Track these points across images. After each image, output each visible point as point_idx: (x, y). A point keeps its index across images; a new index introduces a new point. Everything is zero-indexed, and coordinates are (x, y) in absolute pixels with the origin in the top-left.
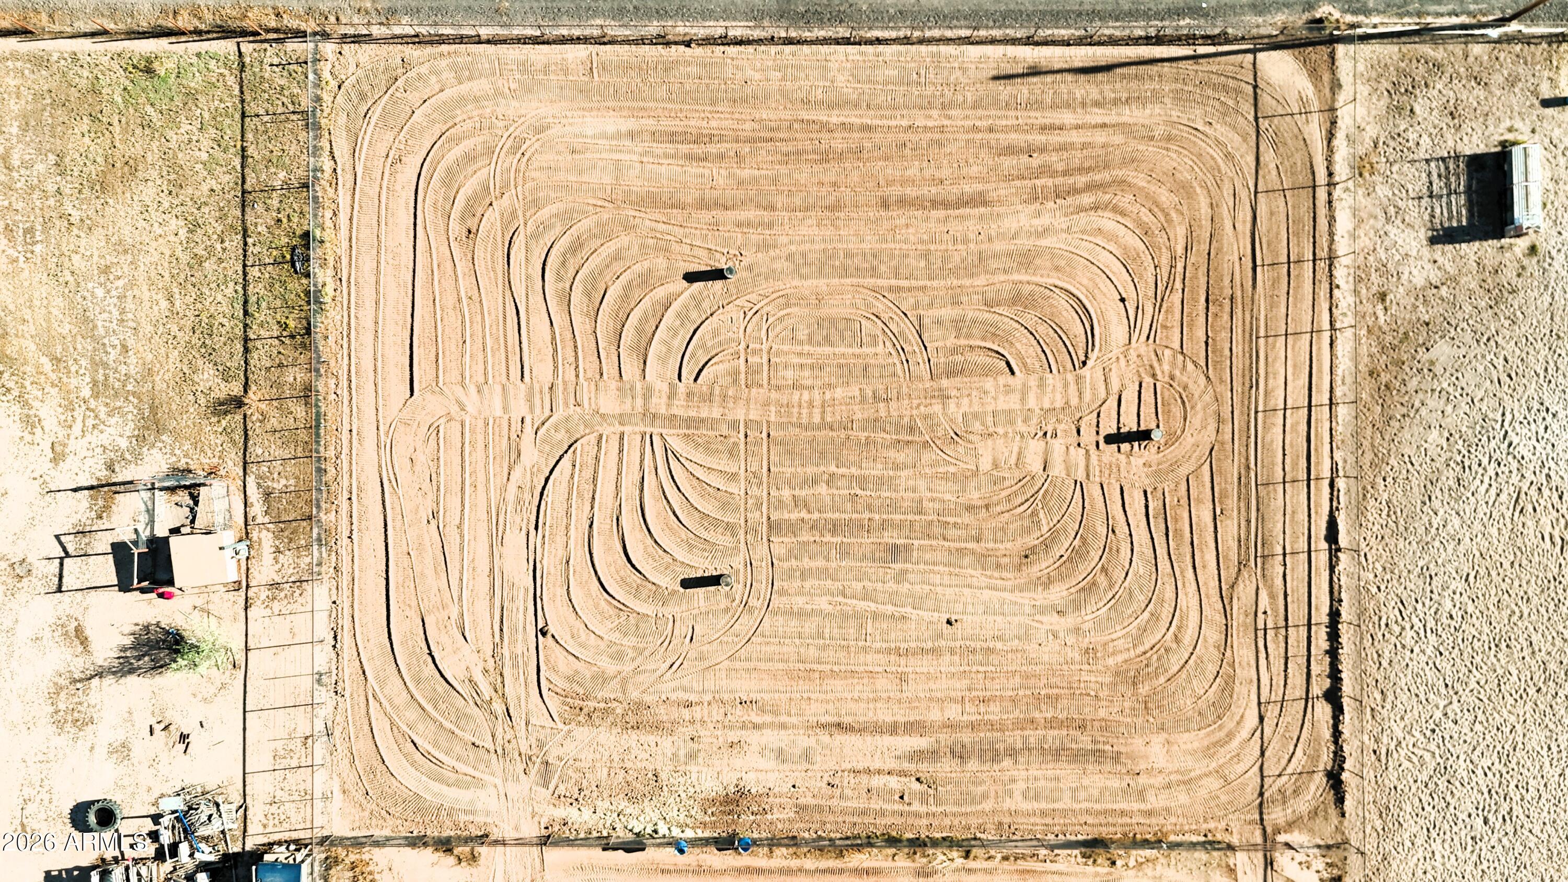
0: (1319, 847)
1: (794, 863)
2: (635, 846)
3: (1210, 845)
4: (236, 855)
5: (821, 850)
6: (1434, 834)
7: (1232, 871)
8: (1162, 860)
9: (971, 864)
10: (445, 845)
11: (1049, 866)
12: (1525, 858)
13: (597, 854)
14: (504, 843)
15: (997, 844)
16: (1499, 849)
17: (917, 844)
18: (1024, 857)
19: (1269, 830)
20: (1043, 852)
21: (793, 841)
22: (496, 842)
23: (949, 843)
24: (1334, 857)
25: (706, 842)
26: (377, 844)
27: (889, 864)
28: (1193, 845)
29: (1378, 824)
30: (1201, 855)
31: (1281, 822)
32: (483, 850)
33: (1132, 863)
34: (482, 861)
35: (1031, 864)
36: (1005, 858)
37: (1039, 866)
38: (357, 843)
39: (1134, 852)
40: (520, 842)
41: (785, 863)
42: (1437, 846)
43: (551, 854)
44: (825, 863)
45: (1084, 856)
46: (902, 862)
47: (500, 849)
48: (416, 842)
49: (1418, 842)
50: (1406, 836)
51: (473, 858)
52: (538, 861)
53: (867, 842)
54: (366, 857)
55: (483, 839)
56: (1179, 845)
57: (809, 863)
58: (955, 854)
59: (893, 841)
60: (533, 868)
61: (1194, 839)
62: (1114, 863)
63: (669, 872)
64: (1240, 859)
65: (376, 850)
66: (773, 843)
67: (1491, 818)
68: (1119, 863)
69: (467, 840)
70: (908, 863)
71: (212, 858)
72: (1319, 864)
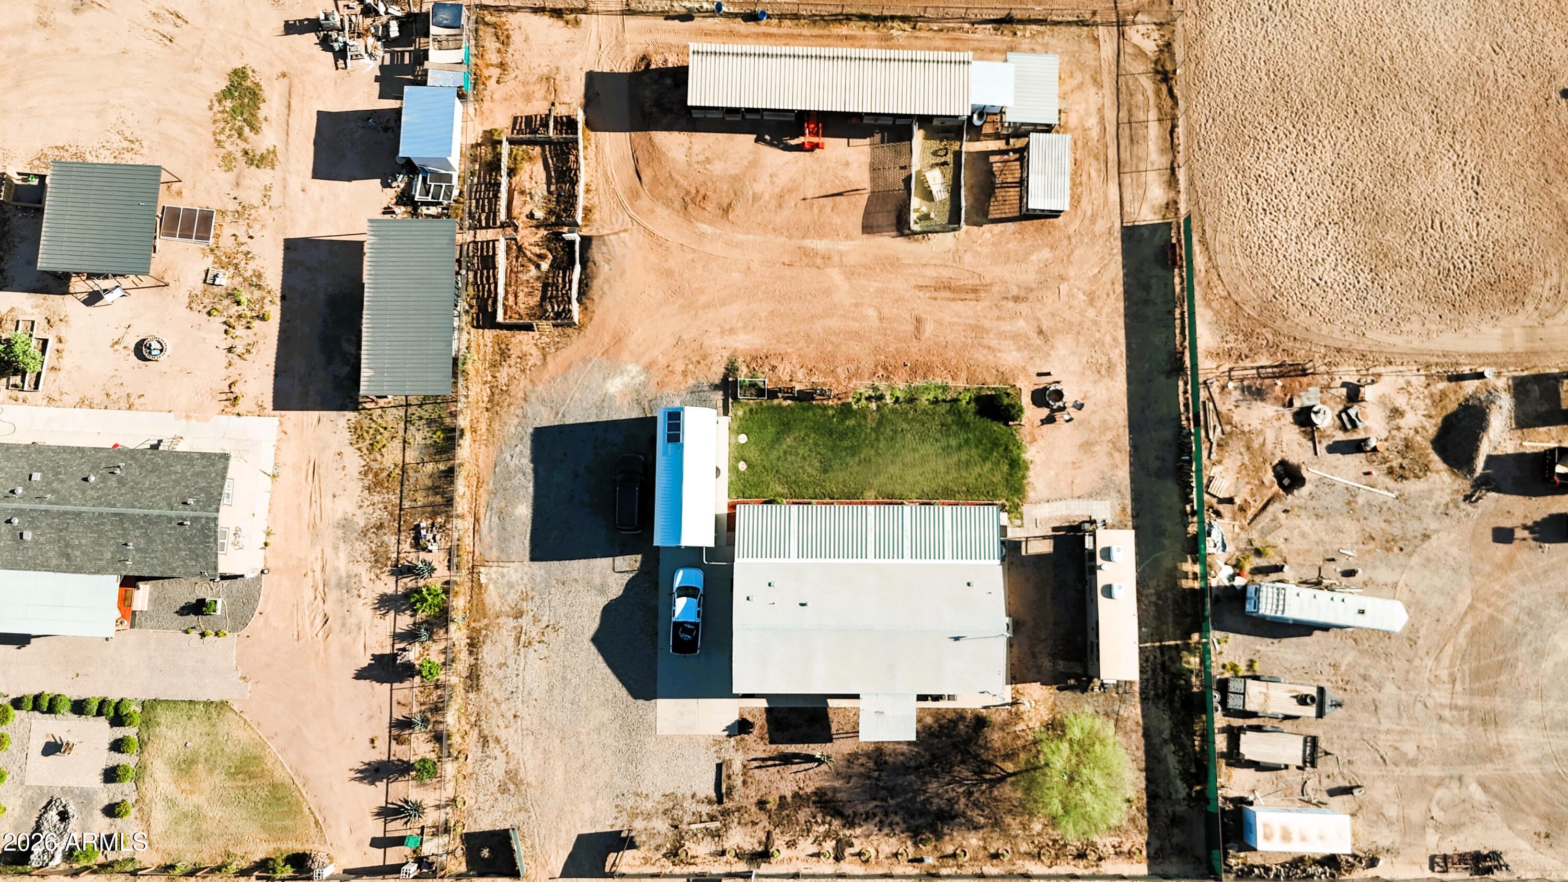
0: (1155, 24)
1: (796, 31)
2: (687, 17)
3: (1081, 23)
4: (416, 15)
5: (814, 22)
6: (1235, 16)
7: (1096, 40)
8: (1049, 33)
9: (918, 34)
10: (557, 13)
11: (970, 35)
12: (1298, 32)
13: (660, 21)
14: (597, 13)
15: (936, 20)
16: (1280, 26)
17: (881, 19)
18: (953, 29)
19: (1121, 13)
20: (967, 26)
21: (796, 17)
22: (592, 13)
23: (904, 19)
24: (1166, 31)
25: (736, 15)
26: (511, 11)
27: (860, 33)
28: (1069, 23)
29: (1196, 10)
30: (1074, 29)
31: (1130, 8)
32: (582, 17)
33: (1028, 34)
34: (583, 24)
35: (957, 34)
36: (941, 30)
37: (964, 36)
38: (498, 9)
39: (1029, 27)
40: (609, 13)
41: (790, 31)
42: (1237, 24)
43: (631, 22)
44: (816, 31)
45: (995, 29)
46: (870, 32)
47: (594, 16)
48: (536, 10)
49: (1224, 21)
50: (1216, 17)
51: (577, 22)
52: (620, 26)
53: (848, 18)
54: (504, 19)
55: (584, 11)
56: (1060, 23)
57: (806, 31)
58: (907, 26)
59: (864, 17)
60: (618, 30)
61: (1070, 19)
62: (1015, 34)
63: (710, 35)
64: (1101, 31)
65: (510, 15)
66: (782, 17)
67: (1274, 6)
68: (1019, 33)
69: (572, 11)
70: (873, 33)
71: (399, 14)
72: (1156, 35)
